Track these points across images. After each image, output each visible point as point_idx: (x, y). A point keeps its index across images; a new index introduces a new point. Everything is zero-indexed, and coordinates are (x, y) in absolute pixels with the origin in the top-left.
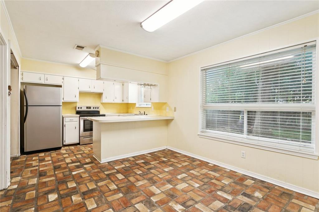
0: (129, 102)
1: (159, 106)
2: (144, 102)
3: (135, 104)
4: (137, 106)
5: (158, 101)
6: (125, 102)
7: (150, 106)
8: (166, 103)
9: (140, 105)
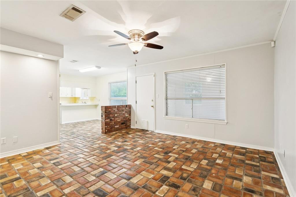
0: (76, 97)
1: (92, 99)
2: (84, 96)
3: (80, 98)
4: (81, 99)
5: (90, 96)
6: (74, 96)
7: (88, 99)
8: (95, 97)
9: (83, 98)
